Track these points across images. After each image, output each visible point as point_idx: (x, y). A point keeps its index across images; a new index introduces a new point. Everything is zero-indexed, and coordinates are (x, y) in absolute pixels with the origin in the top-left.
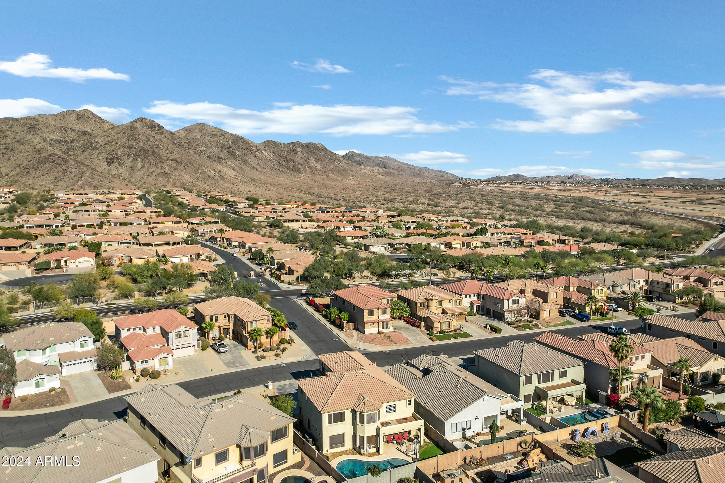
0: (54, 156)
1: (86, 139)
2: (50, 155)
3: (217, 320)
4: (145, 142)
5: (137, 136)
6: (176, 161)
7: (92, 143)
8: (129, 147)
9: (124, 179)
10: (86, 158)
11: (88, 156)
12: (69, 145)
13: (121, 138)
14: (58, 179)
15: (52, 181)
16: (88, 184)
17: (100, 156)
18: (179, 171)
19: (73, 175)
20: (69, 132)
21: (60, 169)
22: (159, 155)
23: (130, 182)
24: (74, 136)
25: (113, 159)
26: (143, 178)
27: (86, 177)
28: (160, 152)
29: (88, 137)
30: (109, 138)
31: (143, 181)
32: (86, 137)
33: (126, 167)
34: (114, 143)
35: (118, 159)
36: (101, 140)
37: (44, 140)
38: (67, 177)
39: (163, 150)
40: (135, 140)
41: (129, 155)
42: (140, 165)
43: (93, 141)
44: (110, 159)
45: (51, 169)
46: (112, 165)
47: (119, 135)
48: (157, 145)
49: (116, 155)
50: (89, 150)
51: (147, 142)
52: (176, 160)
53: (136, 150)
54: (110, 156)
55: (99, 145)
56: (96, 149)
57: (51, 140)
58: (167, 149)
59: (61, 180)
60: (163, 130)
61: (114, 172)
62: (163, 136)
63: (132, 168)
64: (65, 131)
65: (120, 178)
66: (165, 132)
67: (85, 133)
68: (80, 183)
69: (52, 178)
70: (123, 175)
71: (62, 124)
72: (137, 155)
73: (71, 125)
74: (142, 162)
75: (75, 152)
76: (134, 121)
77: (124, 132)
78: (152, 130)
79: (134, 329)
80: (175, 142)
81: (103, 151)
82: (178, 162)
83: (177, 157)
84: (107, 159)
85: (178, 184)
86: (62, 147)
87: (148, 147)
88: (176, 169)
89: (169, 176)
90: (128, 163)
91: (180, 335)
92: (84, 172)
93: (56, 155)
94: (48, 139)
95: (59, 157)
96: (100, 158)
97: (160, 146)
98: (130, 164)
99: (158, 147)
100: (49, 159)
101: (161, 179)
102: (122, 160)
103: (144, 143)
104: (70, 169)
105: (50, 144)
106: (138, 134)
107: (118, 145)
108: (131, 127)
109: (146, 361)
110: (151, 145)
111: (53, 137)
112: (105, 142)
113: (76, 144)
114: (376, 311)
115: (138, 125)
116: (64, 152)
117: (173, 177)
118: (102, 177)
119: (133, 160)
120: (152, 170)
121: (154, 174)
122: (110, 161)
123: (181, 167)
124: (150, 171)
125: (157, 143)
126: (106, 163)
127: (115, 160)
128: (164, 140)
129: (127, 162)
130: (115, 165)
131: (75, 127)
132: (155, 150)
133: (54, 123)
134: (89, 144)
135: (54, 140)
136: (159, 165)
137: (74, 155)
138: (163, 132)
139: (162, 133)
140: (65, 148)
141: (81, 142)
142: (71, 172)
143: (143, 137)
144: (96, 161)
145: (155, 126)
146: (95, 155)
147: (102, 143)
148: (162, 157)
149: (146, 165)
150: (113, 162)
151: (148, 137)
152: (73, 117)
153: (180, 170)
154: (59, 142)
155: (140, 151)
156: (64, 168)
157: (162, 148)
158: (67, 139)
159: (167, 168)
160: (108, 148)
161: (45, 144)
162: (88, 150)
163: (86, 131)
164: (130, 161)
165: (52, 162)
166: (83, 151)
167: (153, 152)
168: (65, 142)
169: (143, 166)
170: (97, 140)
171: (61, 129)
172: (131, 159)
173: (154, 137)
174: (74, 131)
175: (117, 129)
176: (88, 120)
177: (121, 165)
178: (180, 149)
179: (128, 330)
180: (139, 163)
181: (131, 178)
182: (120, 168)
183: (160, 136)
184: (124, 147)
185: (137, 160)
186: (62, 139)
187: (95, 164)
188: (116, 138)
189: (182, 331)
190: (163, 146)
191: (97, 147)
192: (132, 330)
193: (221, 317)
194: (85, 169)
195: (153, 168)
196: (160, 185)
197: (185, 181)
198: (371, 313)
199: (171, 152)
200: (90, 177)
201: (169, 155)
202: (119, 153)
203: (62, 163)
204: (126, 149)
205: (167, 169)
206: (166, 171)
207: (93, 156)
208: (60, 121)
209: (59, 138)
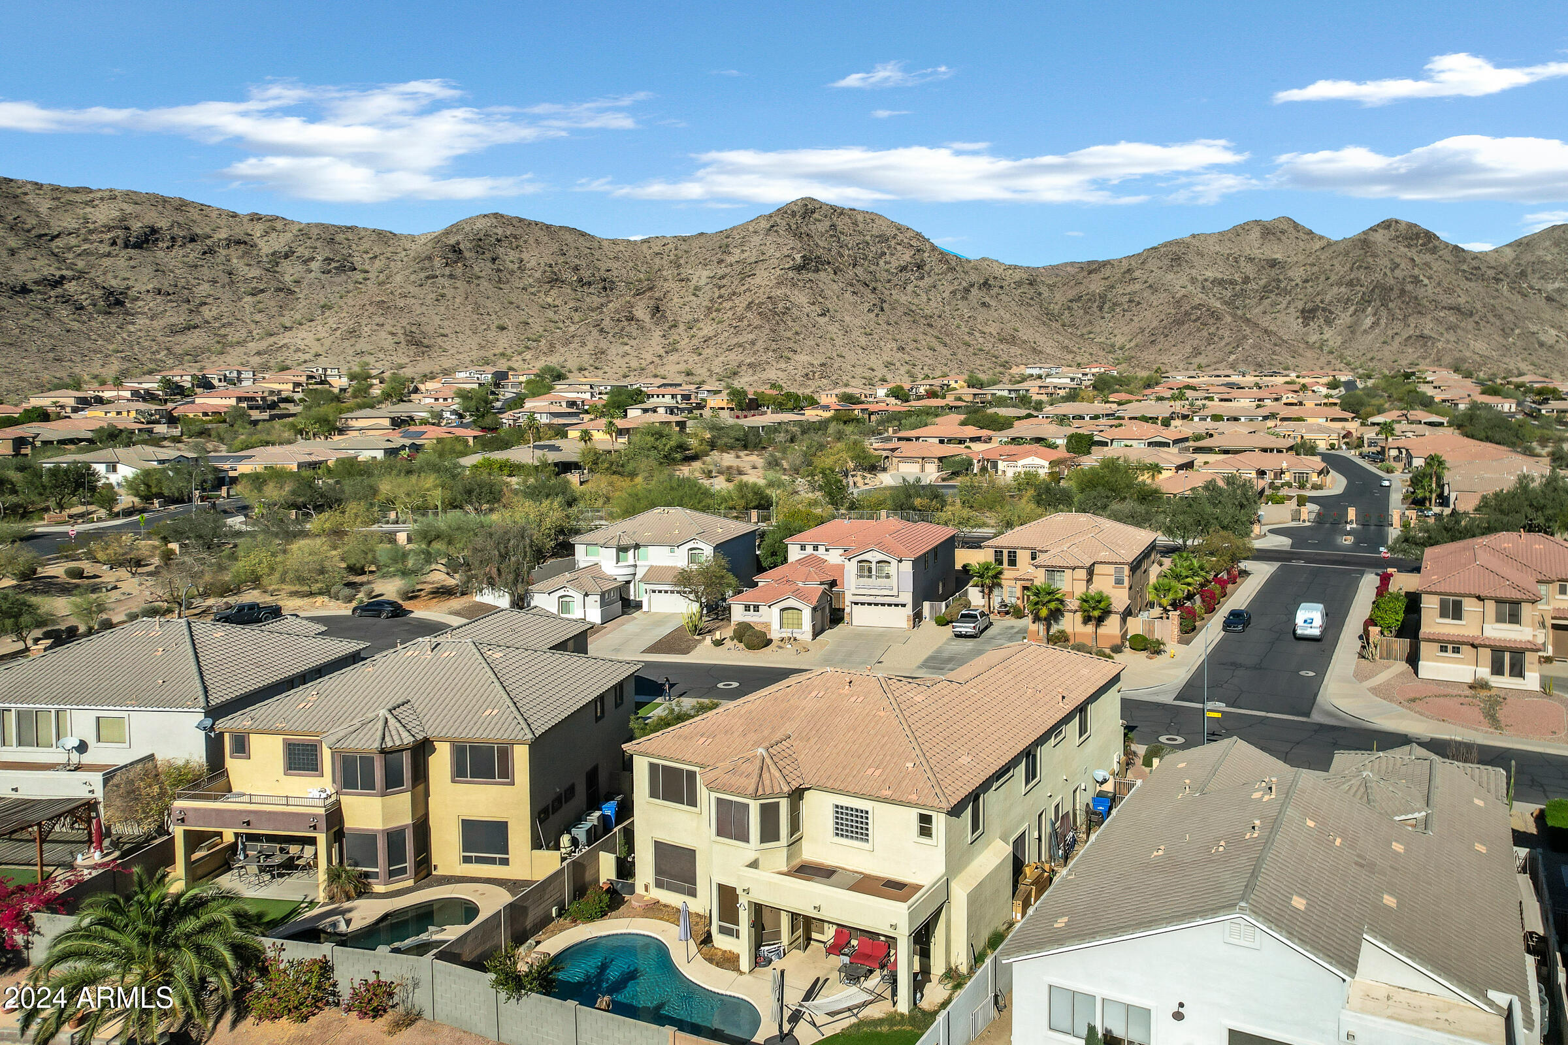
0: (1200, 309)
1: (1273, 274)
2: (1192, 308)
3: (1013, 562)
4: (1388, 272)
5: (1370, 260)
6: (1459, 310)
7: (1280, 281)
8: (1350, 284)
9: (1331, 352)
10: (1265, 313)
11: (1269, 309)
12: (1238, 287)
13: (1338, 267)
14: (1197, 352)
15: (1187, 355)
16: (1245, 361)
17: (1292, 306)
18: (1459, 331)
19: (1223, 343)
20: (1243, 264)
21: (1204, 333)
22: (1416, 298)
23: (1341, 357)
24: (1250, 270)
25: (1313, 310)
26: (1370, 350)
27: (1246, 347)
28: (1421, 292)
29: (1278, 272)
30: (1315, 269)
31: (1369, 356)
32: (1274, 272)
33: (1338, 328)
34: (1323, 278)
35: (1324, 310)
36: (1297, 274)
37: (1193, 280)
38: (1213, 346)
39: (1429, 287)
40: (1366, 268)
41: (1348, 300)
42: (1368, 321)
43: (1281, 277)
44: (1310, 311)
45: (1189, 334)
46: (1311, 324)
47: (1335, 262)
48: (1416, 277)
49: (1322, 302)
50: (1273, 296)
51: (1392, 270)
52: (1457, 309)
53: (1364, 289)
54: (1309, 305)
55: (1293, 284)
56: (1287, 292)
57: (1206, 280)
58: (1439, 284)
59: (1200, 354)
60: (1437, 243)
61: (1313, 338)
62: (1437, 256)
63: (1353, 329)
64: (1236, 262)
65: (1322, 350)
66: (1442, 246)
67: (1273, 263)
68: (1233, 357)
69: (1189, 349)
70: (1331, 343)
71: (1231, 249)
72: (1366, 301)
73: (1248, 249)
74: (1375, 314)
75: (1247, 301)
76: (1371, 229)
77: (1347, 254)
78: (1409, 246)
79: (816, 548)
80: (1465, 267)
81: (1300, 297)
82: (1462, 313)
83: (1462, 300)
84: (1303, 311)
85: (1447, 359)
86: (1224, 292)
87: (1392, 282)
88: (1451, 328)
89: (1429, 344)
90: (1344, 318)
91: (870, 570)
92: (1245, 337)
93: (1204, 306)
94: (1199, 278)
95: (1208, 310)
96: (1292, 310)
97: (1421, 277)
98: (1349, 320)
99: (1416, 281)
100: (1191, 314)
101: (1410, 351)
102: (1331, 312)
103: (1385, 274)
104: (1220, 332)
105: (1203, 288)
106: (1375, 256)
107: (1330, 281)
108: (1364, 242)
109: (756, 609)
110: (1400, 277)
111: (1210, 274)
112: (1304, 277)
113: (1252, 286)
114: (1470, 606)
115: (1380, 237)
116: (1226, 303)
117: (1440, 345)
118: (1280, 345)
119: (1356, 311)
120: (1395, 331)
121: (1398, 340)
122: (1308, 315)
123: (1469, 324)
124: (1390, 333)
125: (1416, 271)
126: (1300, 320)
127: (1318, 313)
128: (1435, 266)
129: (1343, 316)
130: (1317, 324)
131: (1256, 253)
132: (1409, 287)
133: (1218, 248)
134: (1274, 284)
135: (1211, 279)
136: (1412, 321)
137: (1245, 307)
138: (1435, 247)
139: (1434, 250)
140: (1228, 294)
141: (1262, 283)
142: (1222, 338)
143: (1385, 262)
144: (1281, 317)
145: (1417, 236)
146: (1283, 305)
147: (1298, 281)
148: (1424, 302)
149: (1383, 321)
150: (1313, 318)
151: (1397, 260)
152: (1256, 233)
153: (1463, 329)
154: (1220, 284)
155: (1373, 290)
156: (1212, 330)
157: (1426, 281)
158: (1237, 277)
159: (1430, 325)
160: (1310, 290)
161: (1193, 288)
162: (1271, 295)
163: (1275, 260)
164: (1348, 314)
165: (1195, 321)
166: (1261, 299)
167: (1403, 292)
168: (1231, 283)
169: (1375, 324)
170: (1290, 274)
171: (1228, 259)
172: (1353, 308)
173: (1413, 260)
174: (1251, 260)
175: (1334, 248)
176: (1283, 238)
177: (1329, 322)
178: (1473, 284)
179: (803, 548)
180: (1367, 316)
181: (1346, 348)
182: (1326, 329)
183: (1428, 257)
184: (1339, 284)
185: (1364, 311)
186: (1225, 277)
187: (1279, 322)
188: (1327, 267)
189: (874, 561)
190: (1430, 278)
191: (1289, 288)
192: (809, 549)
193: (1023, 557)
194: (1248, 331)
195: (1398, 326)
196: (1404, 363)
197: (1468, 354)
198: (1452, 609)
199: (1449, 291)
200: (1253, 346)
201: (1440, 297)
202: (1328, 298)
203: (1211, 321)
204: (1343, 289)
205: (1428, 326)
206: (1425, 332)
207: (1278, 307)
208: (1228, 244)
209: (1220, 276)
